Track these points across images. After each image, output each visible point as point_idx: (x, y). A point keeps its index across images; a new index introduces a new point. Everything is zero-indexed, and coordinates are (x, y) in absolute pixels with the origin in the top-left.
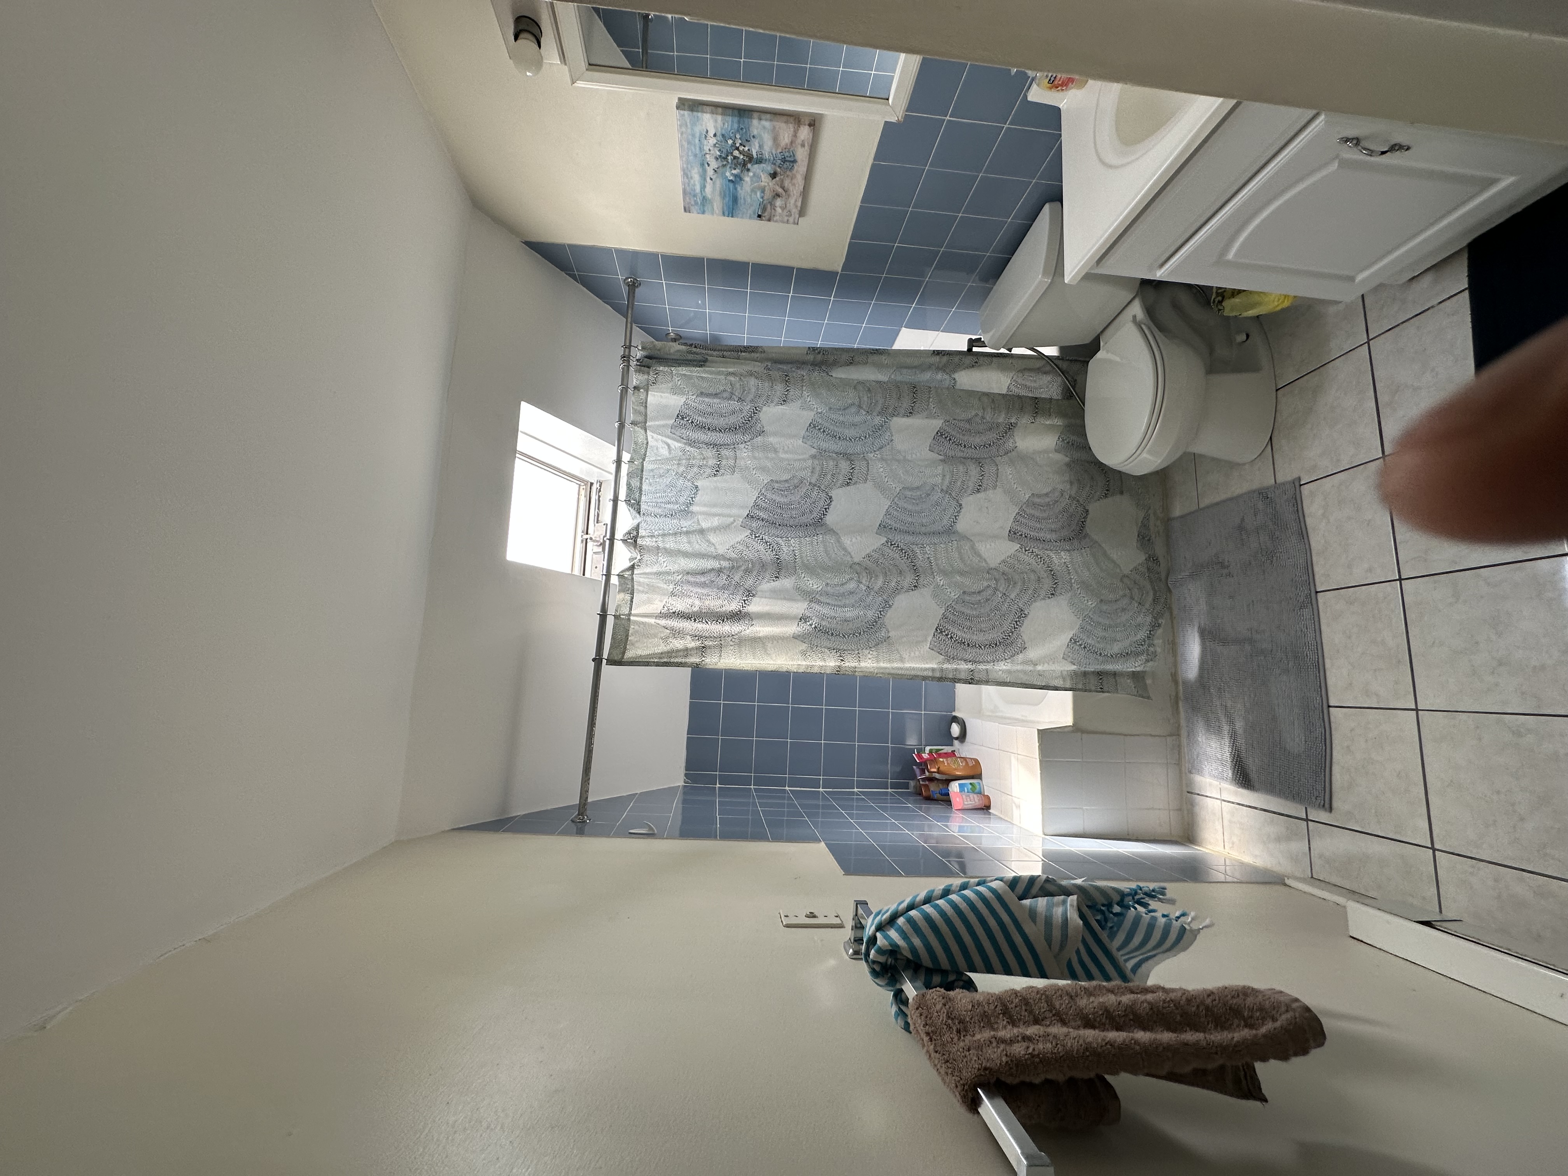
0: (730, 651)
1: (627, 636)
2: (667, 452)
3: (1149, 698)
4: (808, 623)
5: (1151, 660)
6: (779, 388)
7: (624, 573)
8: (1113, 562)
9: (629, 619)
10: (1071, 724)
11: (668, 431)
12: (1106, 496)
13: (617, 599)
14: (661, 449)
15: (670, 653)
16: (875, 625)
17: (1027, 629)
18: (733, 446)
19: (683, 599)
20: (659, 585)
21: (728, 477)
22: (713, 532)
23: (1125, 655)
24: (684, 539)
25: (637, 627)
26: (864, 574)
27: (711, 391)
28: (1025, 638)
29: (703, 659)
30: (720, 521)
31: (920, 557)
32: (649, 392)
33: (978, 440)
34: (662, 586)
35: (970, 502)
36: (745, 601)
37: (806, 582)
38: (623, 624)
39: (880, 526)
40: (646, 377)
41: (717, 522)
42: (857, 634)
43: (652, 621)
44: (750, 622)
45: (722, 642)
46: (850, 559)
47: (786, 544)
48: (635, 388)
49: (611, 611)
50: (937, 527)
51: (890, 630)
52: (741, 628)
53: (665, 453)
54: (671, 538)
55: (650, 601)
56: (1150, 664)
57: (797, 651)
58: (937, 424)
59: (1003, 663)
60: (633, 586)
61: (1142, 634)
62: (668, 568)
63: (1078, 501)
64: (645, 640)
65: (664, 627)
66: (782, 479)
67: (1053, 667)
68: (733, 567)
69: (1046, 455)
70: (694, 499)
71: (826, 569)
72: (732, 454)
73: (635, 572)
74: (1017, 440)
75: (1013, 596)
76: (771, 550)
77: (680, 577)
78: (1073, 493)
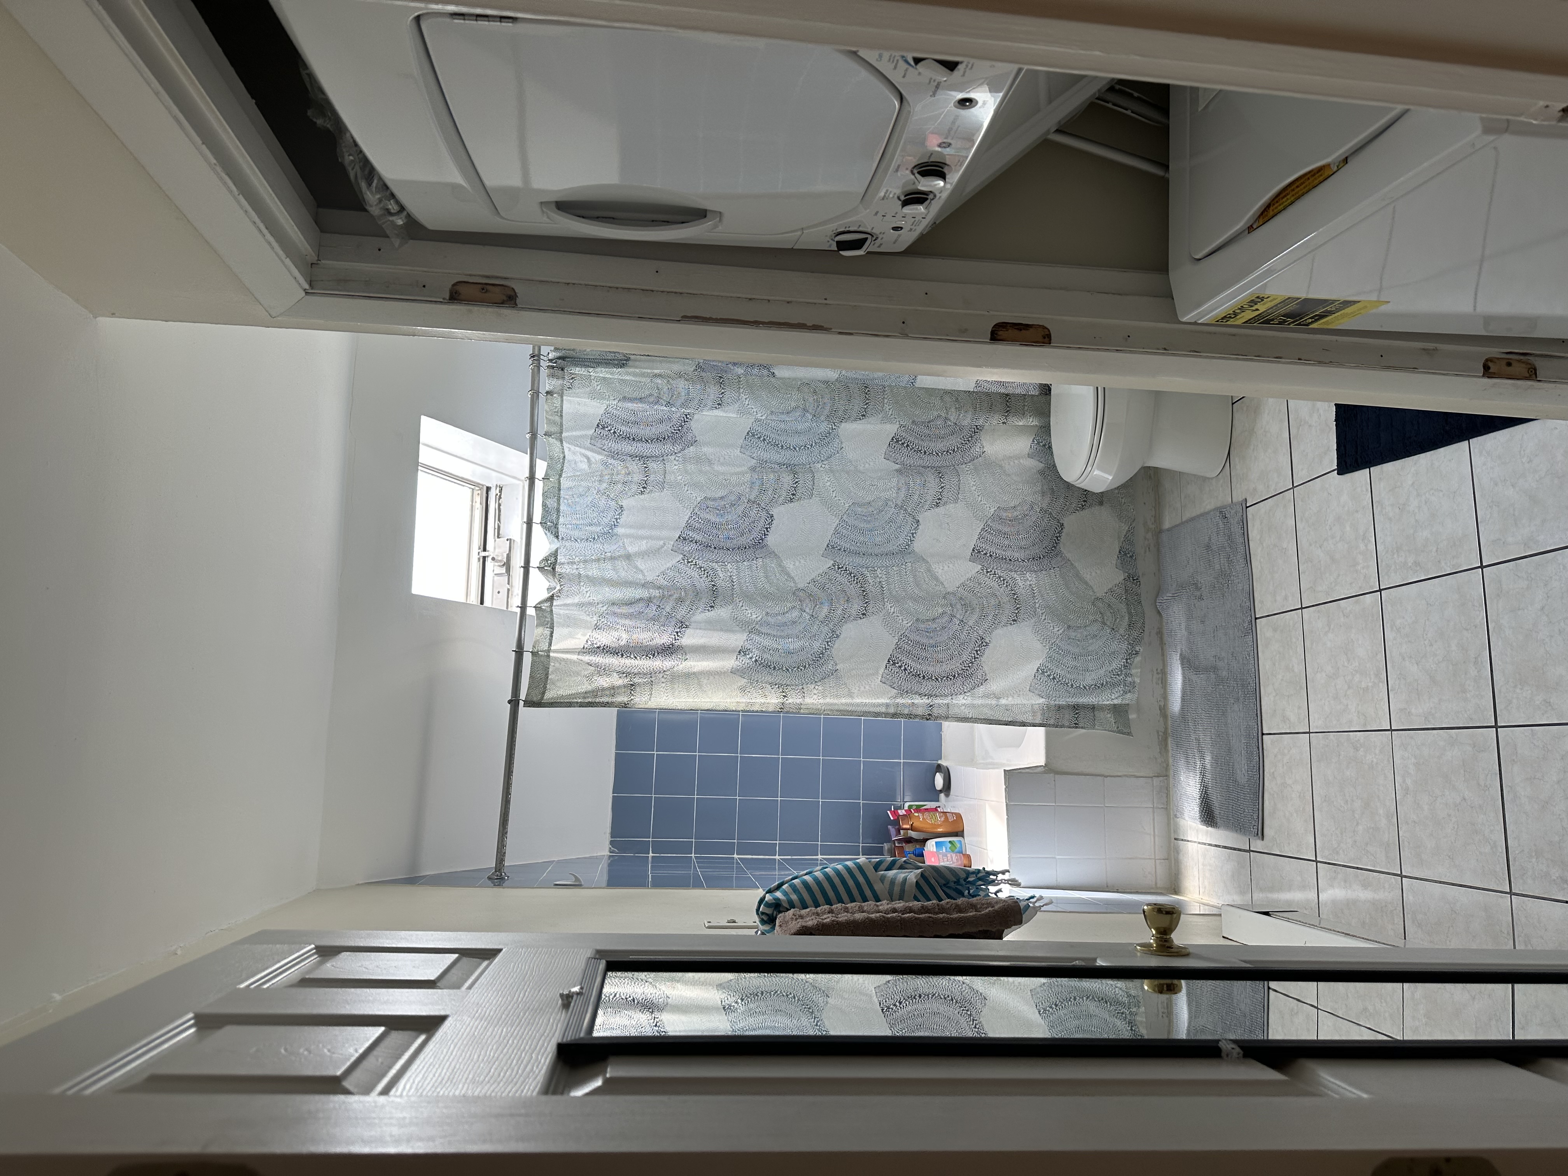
0: (662, 689)
1: (547, 675)
2: (587, 467)
3: (1129, 734)
4: (748, 656)
5: (1130, 692)
6: (713, 391)
7: (542, 605)
8: (1086, 583)
9: (548, 656)
10: (1044, 765)
11: (587, 443)
12: (1083, 508)
13: (534, 635)
14: (580, 463)
15: (595, 692)
16: (821, 657)
17: (988, 659)
18: (661, 458)
19: (608, 632)
20: (581, 617)
21: (656, 495)
22: (641, 557)
23: (1099, 687)
24: (608, 565)
25: (557, 665)
26: (807, 601)
27: (635, 395)
28: (986, 668)
29: (632, 697)
30: (649, 545)
31: (871, 581)
32: (564, 398)
33: (940, 446)
34: (585, 618)
35: (928, 518)
36: (677, 633)
37: (745, 611)
38: (542, 660)
39: (827, 546)
40: (560, 382)
41: (645, 546)
42: (801, 667)
43: (574, 657)
44: (684, 656)
45: (652, 679)
46: (793, 585)
47: (723, 570)
48: (547, 393)
49: (528, 646)
50: (890, 547)
51: (838, 662)
52: (673, 663)
53: (584, 467)
54: (595, 565)
55: (571, 636)
56: (1129, 696)
57: (736, 687)
58: (891, 429)
59: (962, 696)
60: (552, 619)
61: (1116, 664)
62: (591, 598)
63: (1051, 514)
64: (567, 679)
65: (588, 663)
66: (717, 496)
67: (1018, 701)
68: (664, 596)
69: (1016, 461)
70: (618, 520)
71: (768, 596)
72: (661, 466)
73: (554, 604)
74: (984, 445)
75: (971, 623)
76: (705, 575)
77: (605, 608)
78: (1045, 506)
